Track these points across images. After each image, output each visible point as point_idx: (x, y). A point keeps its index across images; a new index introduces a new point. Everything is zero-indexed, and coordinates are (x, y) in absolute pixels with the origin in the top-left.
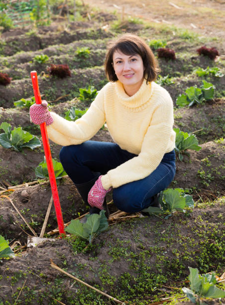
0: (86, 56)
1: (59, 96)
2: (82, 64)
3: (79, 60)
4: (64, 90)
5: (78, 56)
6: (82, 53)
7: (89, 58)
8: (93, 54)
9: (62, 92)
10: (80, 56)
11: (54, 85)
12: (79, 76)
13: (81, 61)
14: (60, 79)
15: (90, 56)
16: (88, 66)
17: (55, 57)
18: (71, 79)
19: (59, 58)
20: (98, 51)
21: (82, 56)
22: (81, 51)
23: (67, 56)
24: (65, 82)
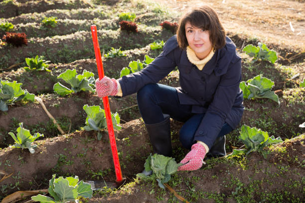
0: (52, 25)
1: (13, 64)
2: (48, 32)
3: (45, 29)
4: (18, 59)
5: (44, 25)
6: (49, 22)
7: (56, 27)
8: (60, 24)
9: (16, 60)
10: (47, 25)
11: (8, 53)
12: (36, 45)
13: (47, 30)
14: (15, 47)
15: (57, 25)
16: (54, 35)
17: (22, 25)
18: (27, 47)
19: (24, 26)
20: (66, 20)
21: (49, 25)
22: (47, 21)
23: (34, 25)
24: (20, 51)
